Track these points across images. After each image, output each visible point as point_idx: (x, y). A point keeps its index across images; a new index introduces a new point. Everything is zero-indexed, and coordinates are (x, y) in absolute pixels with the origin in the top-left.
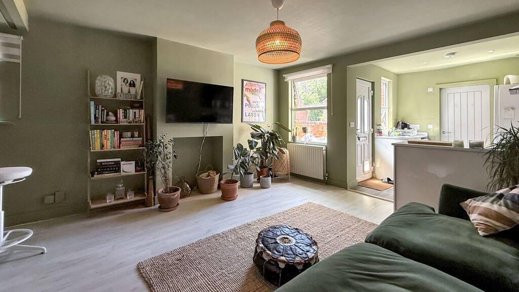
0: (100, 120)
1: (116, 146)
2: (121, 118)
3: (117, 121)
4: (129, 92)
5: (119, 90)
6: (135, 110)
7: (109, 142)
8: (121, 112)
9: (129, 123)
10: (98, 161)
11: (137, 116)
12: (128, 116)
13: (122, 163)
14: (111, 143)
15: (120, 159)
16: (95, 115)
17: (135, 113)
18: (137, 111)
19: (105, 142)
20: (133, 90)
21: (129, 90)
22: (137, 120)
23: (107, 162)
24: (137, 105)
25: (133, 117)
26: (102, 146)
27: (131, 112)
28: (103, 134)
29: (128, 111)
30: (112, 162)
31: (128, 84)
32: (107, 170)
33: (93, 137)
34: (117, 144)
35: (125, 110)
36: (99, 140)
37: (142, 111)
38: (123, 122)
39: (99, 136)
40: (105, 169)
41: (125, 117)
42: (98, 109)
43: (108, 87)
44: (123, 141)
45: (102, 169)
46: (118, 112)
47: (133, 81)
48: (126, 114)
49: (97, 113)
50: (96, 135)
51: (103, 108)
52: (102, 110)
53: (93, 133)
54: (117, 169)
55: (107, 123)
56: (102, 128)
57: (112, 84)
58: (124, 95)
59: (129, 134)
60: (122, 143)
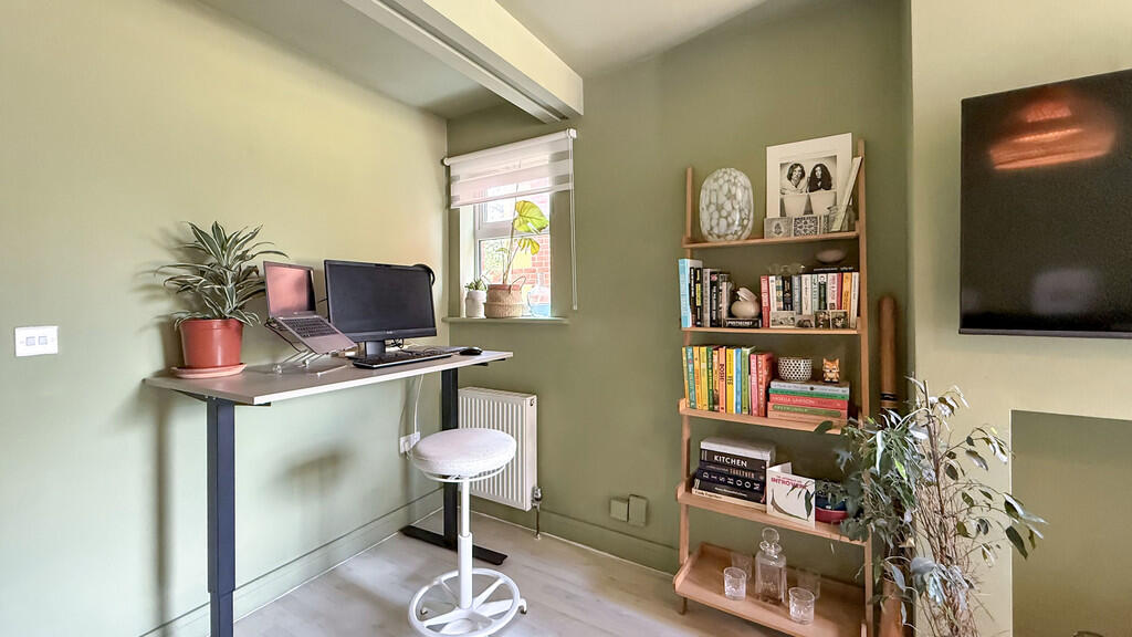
0: (707, 316)
1: (755, 406)
2: (774, 309)
3: (759, 318)
4: (809, 210)
5: (773, 211)
6: (822, 278)
7: (733, 389)
8: (773, 286)
9: (801, 325)
10: (704, 445)
11: (830, 300)
12: (796, 298)
13: (774, 471)
14: (740, 393)
15: (766, 456)
16: (693, 300)
17: (823, 286)
18: (831, 279)
19: (719, 386)
20: (821, 200)
21: (809, 202)
22: (831, 313)
23: (726, 455)
24: (831, 255)
25: (816, 301)
26: (714, 401)
27: (807, 285)
28: (715, 360)
29: (796, 280)
30: (742, 458)
31: (804, 182)
32: (725, 483)
33: (691, 366)
34: (757, 397)
35: (787, 279)
36: (704, 379)
37: (853, 281)
38: (781, 323)
39: (704, 366)
40: (722, 479)
41: (788, 303)
42: (701, 282)
43: (728, 206)
44: (776, 391)
45: (709, 474)
46: (764, 288)
47: (824, 169)
48: (791, 291)
49: (698, 295)
50: (697, 363)
51: (715, 278)
52: (713, 284)
53: (690, 357)
54: (757, 488)
55: (730, 326)
56: (714, 343)
57: (743, 195)
58: (789, 223)
59: (802, 367)
60: (772, 398)
